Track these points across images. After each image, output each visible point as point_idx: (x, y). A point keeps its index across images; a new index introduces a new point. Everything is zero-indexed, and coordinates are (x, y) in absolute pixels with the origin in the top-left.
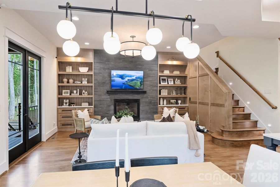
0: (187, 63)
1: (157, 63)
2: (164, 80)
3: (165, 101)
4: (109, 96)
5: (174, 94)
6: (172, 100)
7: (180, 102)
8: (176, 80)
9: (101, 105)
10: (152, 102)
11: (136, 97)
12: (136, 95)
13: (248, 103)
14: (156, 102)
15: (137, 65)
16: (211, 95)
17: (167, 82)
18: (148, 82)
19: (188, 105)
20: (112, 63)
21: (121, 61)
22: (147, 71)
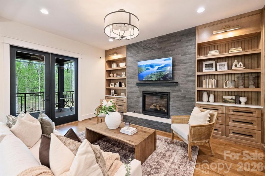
1: (194, 43)
2: (210, 66)
3: (212, 97)
4: (138, 87)
5: (230, 86)
7: (243, 100)
8: (235, 62)
9: (132, 96)
10: (187, 96)
11: (165, 89)
12: (165, 88)
14: (192, 97)
15: (166, 51)
17: (214, 68)
18: (180, 70)
19: (262, 107)
20: (141, 54)
21: (149, 50)
22: (180, 57)
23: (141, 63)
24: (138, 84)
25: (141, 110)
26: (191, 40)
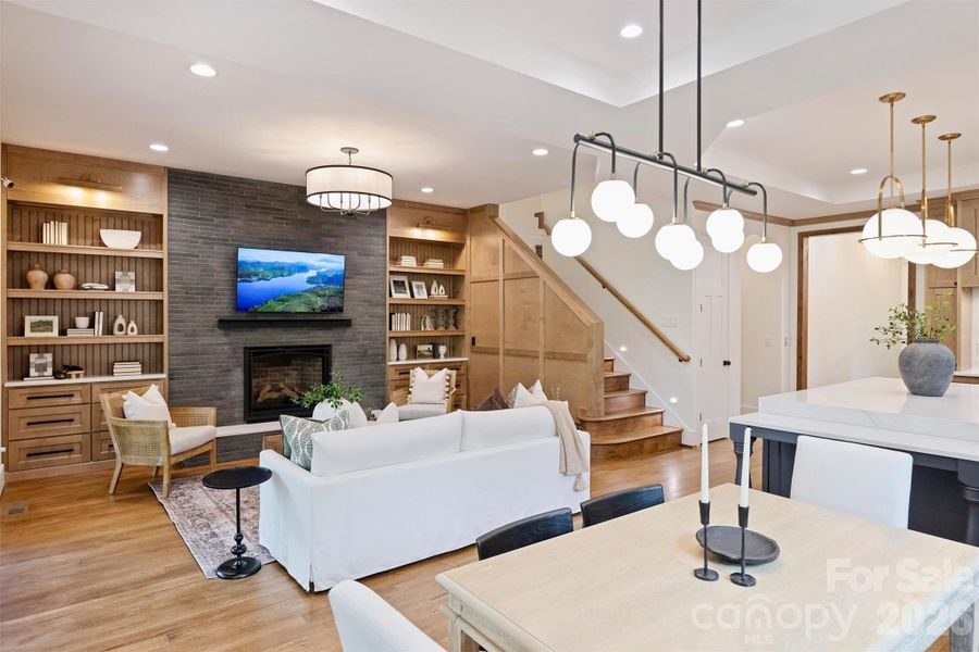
0: (465, 239)
1: (382, 234)
2: (400, 285)
3: (403, 349)
4: (226, 335)
5: (428, 328)
6: (421, 344)
7: (443, 349)
8: (435, 285)
9: (197, 368)
10: (369, 352)
11: (318, 337)
12: (320, 333)
13: (623, 349)
14: (380, 352)
15: (322, 235)
16: (545, 331)
17: (408, 291)
18: (356, 289)
19: (466, 359)
20: (239, 223)
22: (355, 257)
24: (225, 324)
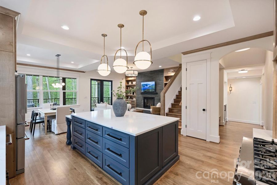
1: (163, 76)
4: (142, 95)
11: (153, 96)
15: (153, 79)
18: (158, 87)
20: (143, 79)
21: (146, 77)
22: (158, 81)
23: (142, 83)
24: (142, 93)
25: (143, 106)
26: (162, 74)
